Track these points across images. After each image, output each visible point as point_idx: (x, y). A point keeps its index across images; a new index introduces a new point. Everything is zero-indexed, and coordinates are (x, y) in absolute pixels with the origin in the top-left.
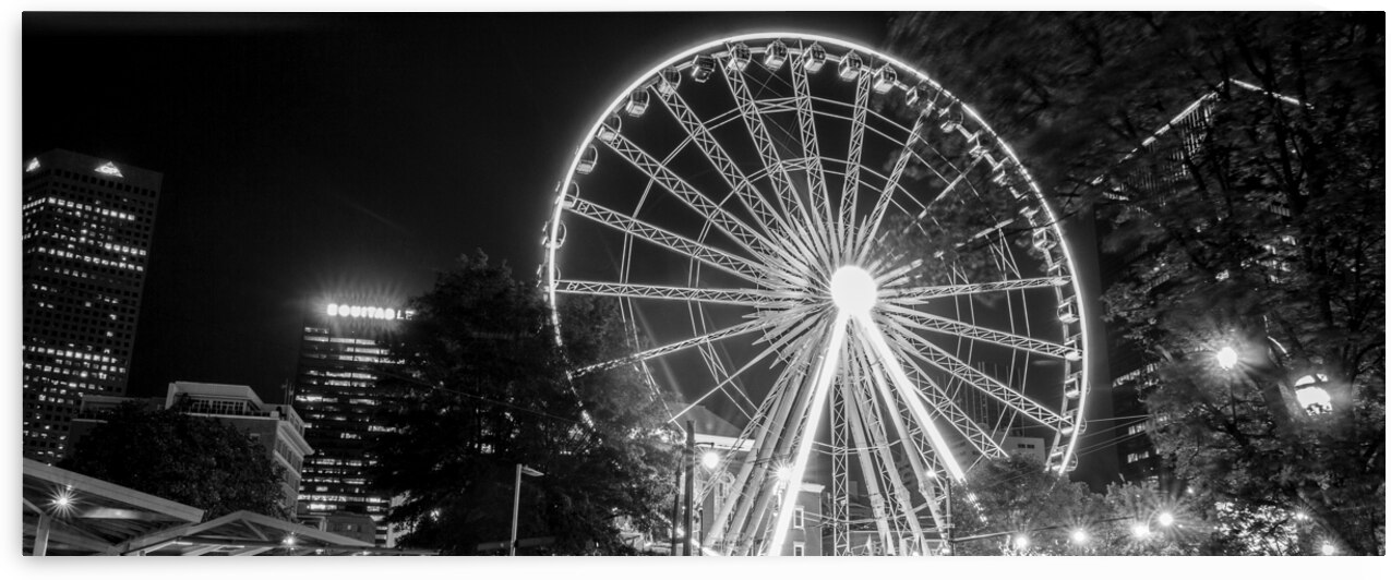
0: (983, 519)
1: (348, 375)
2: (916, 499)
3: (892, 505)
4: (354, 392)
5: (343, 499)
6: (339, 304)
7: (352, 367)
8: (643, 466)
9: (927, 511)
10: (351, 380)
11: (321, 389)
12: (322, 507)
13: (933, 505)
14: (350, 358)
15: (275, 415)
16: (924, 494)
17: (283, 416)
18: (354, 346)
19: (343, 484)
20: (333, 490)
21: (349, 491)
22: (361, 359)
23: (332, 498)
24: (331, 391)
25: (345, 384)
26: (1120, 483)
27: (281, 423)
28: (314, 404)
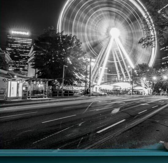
0: (137, 75)
1: (16, 45)
2: (125, 71)
3: (120, 72)
4: (17, 48)
5: (15, 68)
6: (14, 31)
7: (17, 43)
8: (82, 65)
9: (127, 73)
10: (16, 46)
11: (11, 47)
12: (11, 70)
13: (128, 72)
14: (16, 41)
15: (5, 52)
16: (126, 70)
17: (6, 53)
18: (17, 39)
19: (15, 65)
20: (13, 66)
21: (16, 67)
22: (18, 42)
23: (13, 68)
24: (13, 48)
25: (15, 46)
26: (161, 69)
27: (6, 54)
28: (10, 50)
